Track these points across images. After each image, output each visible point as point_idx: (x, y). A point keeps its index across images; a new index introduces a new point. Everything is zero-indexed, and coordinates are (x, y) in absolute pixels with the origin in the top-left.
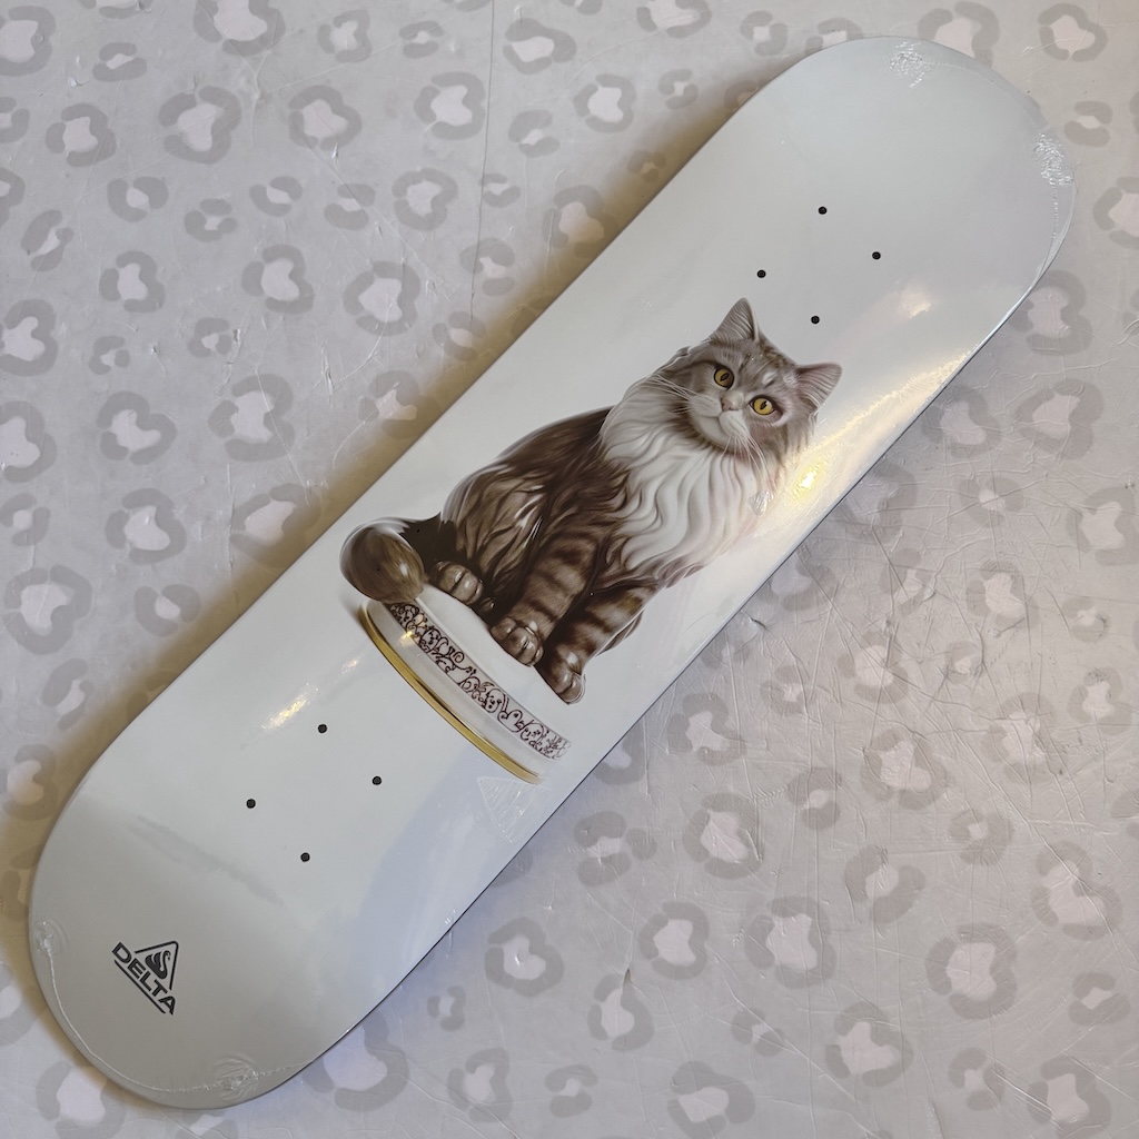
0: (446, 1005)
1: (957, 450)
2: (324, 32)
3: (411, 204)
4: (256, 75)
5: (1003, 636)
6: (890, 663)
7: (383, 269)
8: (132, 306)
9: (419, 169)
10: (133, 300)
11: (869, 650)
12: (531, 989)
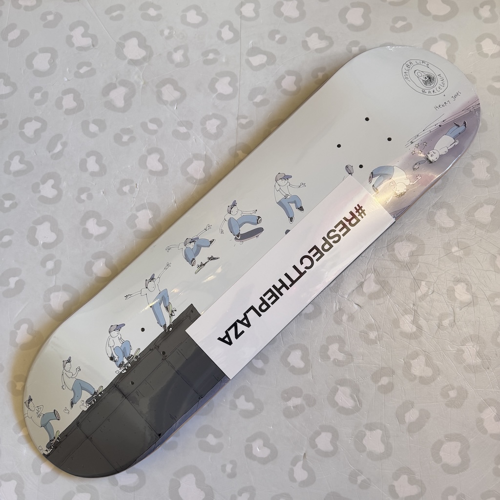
0: (229, 468)
1: (442, 229)
2: (170, 55)
3: (208, 129)
4: (141, 75)
5: (462, 310)
6: (415, 322)
7: (196, 157)
8: (93, 174)
9: (211, 114)
10: (94, 172)
11: (406, 316)
12: (264, 461)
